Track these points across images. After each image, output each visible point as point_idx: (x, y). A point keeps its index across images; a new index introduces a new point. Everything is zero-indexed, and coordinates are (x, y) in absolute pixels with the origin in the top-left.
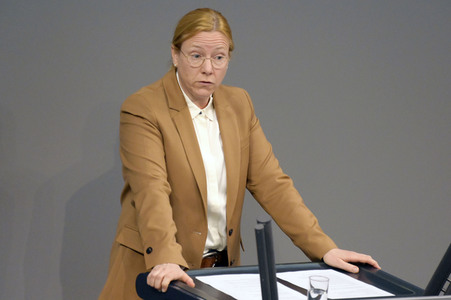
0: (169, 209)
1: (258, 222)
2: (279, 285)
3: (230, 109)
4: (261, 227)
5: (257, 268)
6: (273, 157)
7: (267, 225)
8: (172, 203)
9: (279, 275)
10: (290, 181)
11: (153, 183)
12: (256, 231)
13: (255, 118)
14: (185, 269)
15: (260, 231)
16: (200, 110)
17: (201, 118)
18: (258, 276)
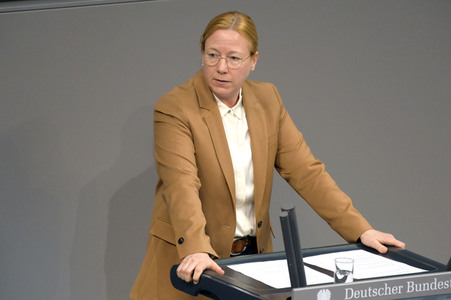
0: (198, 202)
1: (283, 210)
2: (306, 268)
3: (258, 106)
4: (285, 214)
5: (284, 254)
6: (304, 144)
7: (291, 212)
8: (200, 197)
9: (306, 260)
10: (323, 166)
11: (183, 178)
12: (281, 218)
13: (284, 110)
14: (214, 258)
15: (285, 218)
16: (229, 109)
17: (230, 116)
18: (285, 261)
